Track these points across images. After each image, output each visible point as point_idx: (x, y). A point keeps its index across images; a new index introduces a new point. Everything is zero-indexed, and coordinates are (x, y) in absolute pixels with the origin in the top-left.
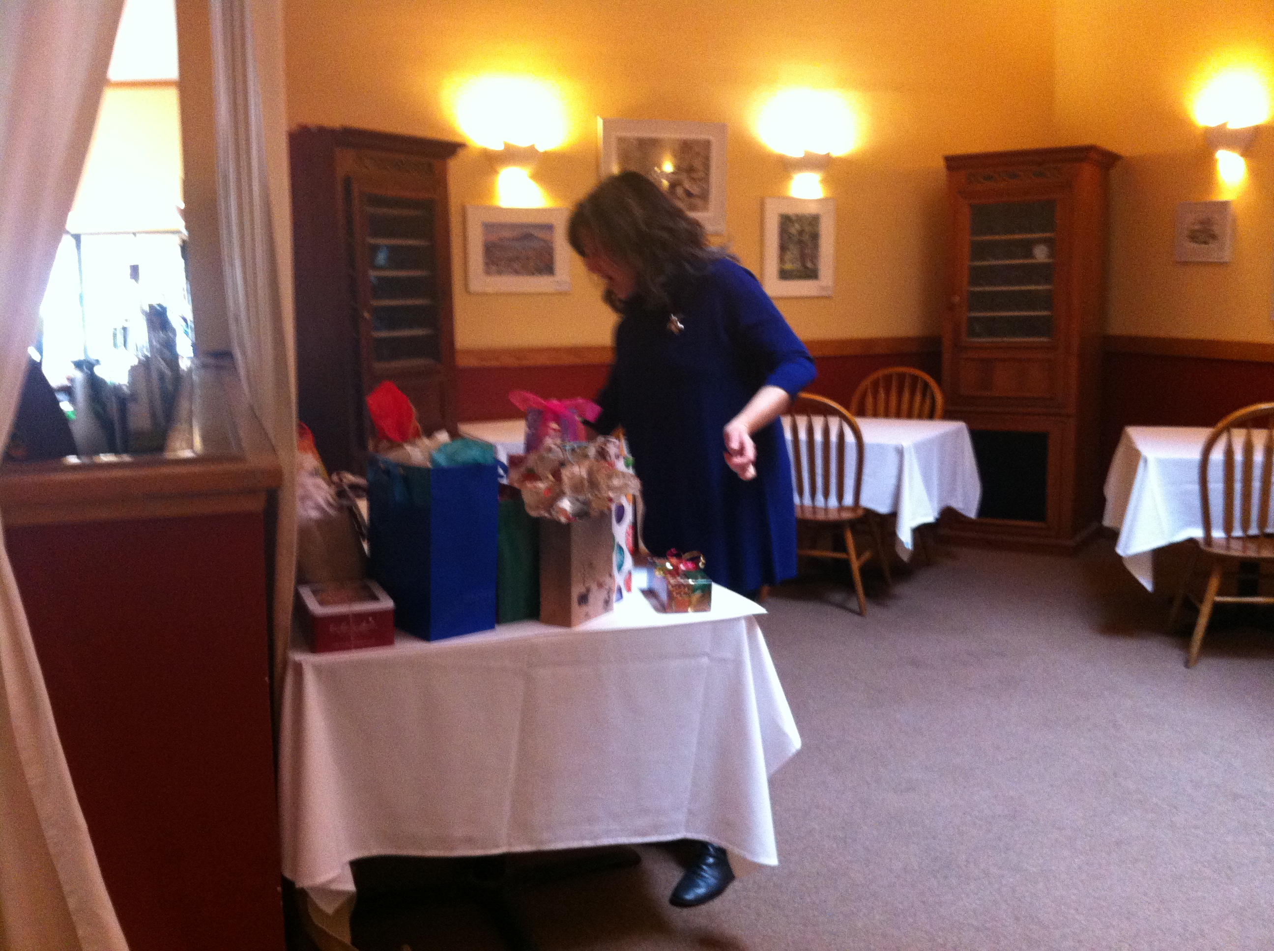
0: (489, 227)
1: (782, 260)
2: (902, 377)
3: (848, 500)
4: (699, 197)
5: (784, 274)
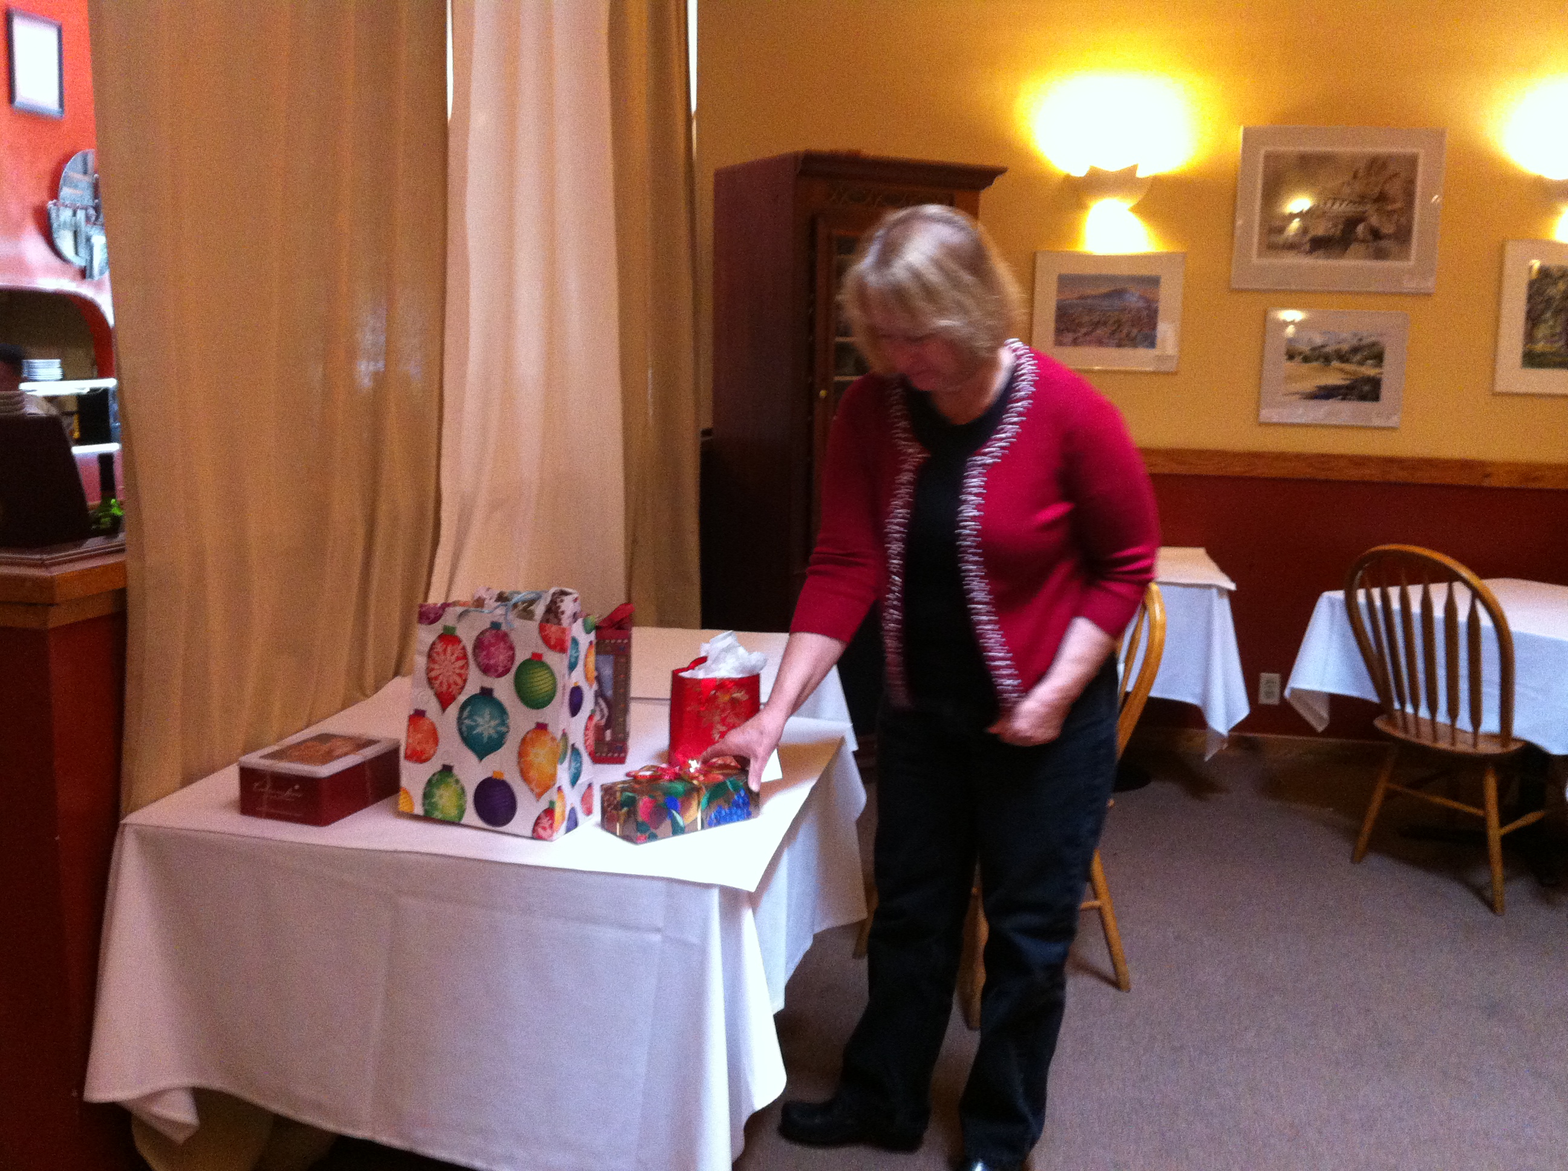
0: (1065, 281)
1: (1530, 336)
4: (1391, 237)
5: (1532, 360)
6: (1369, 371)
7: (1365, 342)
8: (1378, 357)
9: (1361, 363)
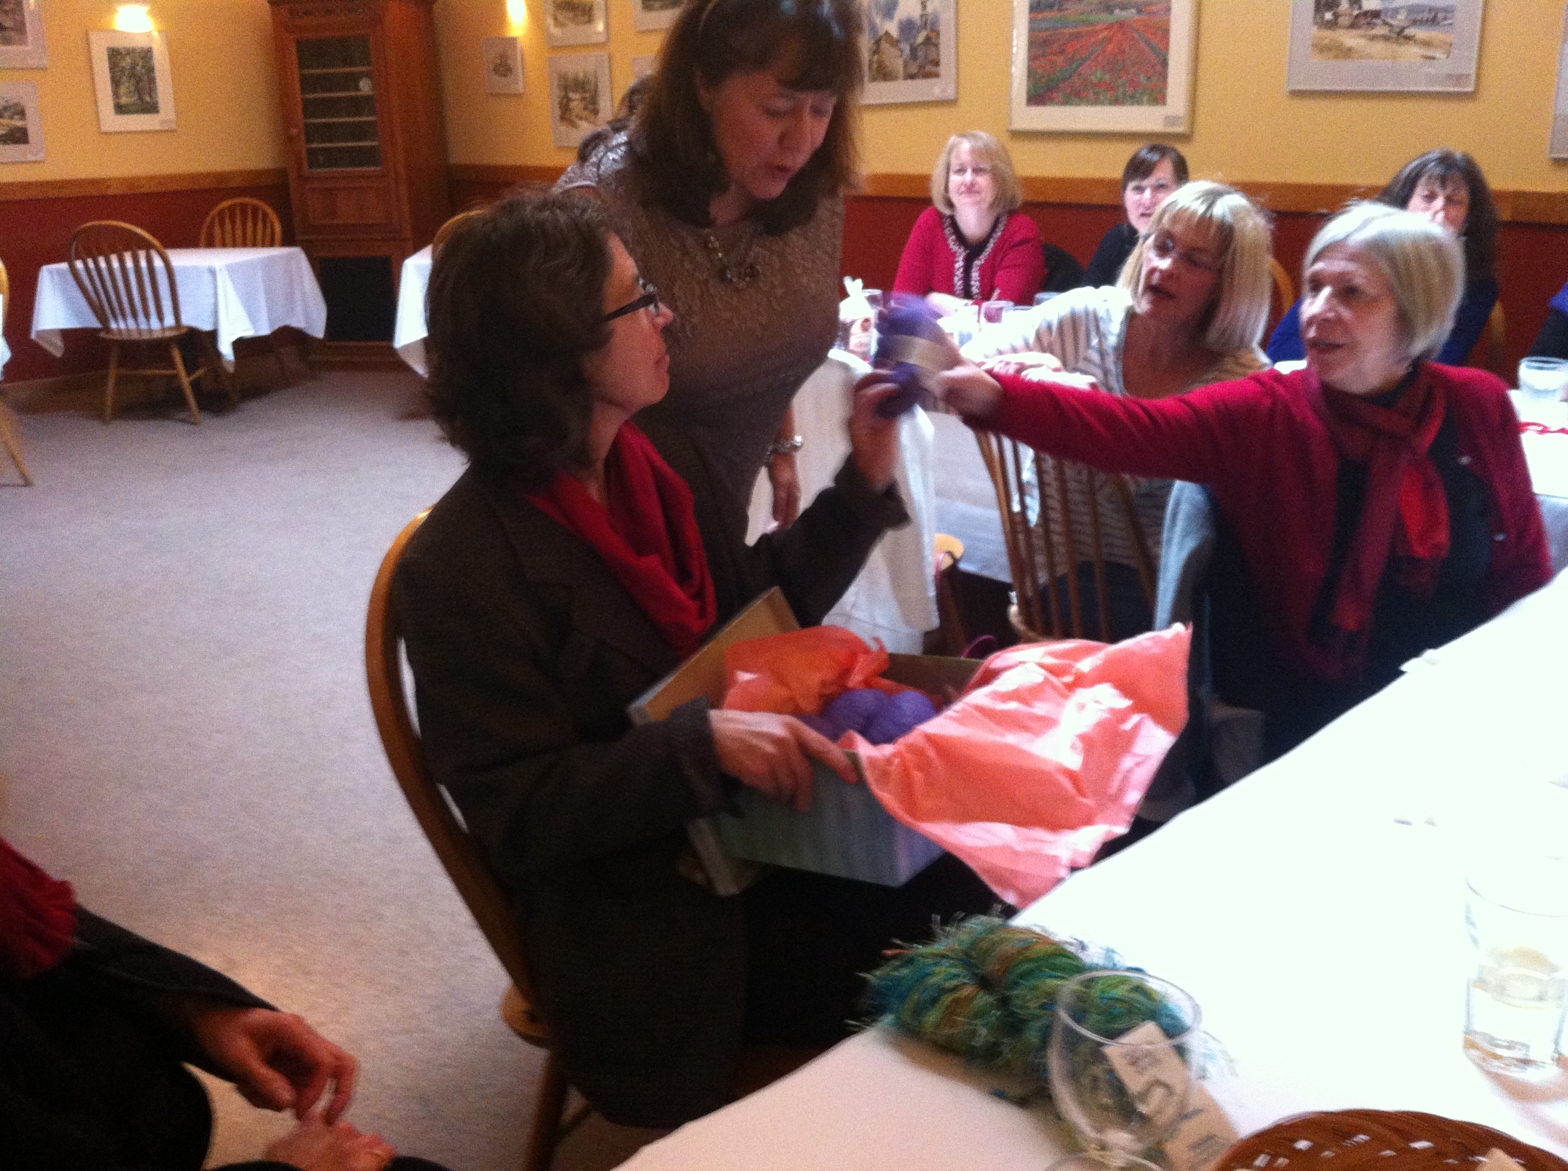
1: (116, 94)
2: (244, 207)
3: (169, 321)
4: (12, 29)
5: (120, 109)
6: (18, 123)
7: (11, 103)
8: (22, 113)
9: (11, 118)
